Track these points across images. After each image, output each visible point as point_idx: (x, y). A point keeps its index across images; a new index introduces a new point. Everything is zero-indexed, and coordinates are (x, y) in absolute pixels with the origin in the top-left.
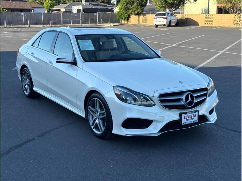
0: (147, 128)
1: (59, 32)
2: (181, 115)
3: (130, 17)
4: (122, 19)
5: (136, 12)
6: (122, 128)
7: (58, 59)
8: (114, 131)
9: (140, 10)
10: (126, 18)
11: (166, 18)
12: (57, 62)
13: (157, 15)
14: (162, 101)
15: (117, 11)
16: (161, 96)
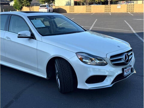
0: (102, 82)
1: (11, 15)
2: (123, 70)
3: (23, 8)
4: (17, 9)
5: (26, 5)
6: (86, 84)
7: (19, 35)
8: (79, 87)
9: (29, 4)
10: (20, 8)
11: (47, 8)
12: (18, 37)
13: (41, 6)
14: (112, 61)
15: (13, 4)
16: (112, 57)
